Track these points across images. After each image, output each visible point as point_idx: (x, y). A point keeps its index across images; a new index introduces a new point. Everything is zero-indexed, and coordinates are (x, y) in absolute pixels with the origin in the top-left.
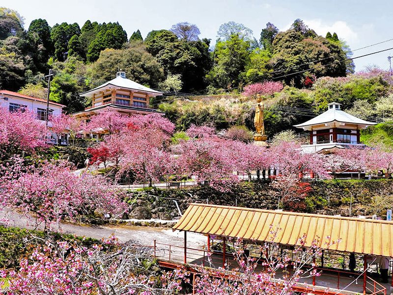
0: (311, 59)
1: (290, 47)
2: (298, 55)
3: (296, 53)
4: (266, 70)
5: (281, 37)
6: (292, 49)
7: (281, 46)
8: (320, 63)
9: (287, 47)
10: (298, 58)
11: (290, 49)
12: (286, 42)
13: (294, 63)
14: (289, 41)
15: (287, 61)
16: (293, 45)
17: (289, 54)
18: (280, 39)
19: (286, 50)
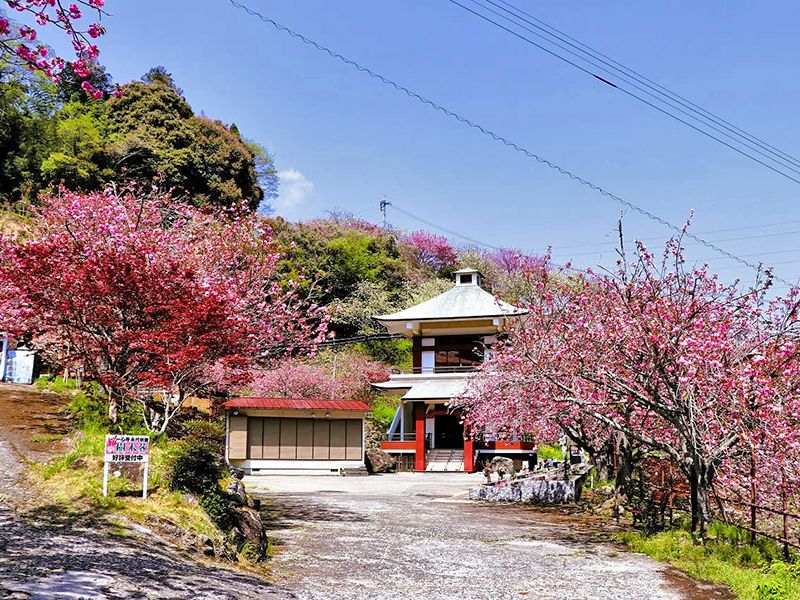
0: (214, 166)
1: (161, 125)
2: (185, 150)
3: (180, 143)
4: (94, 167)
5: (139, 94)
6: (168, 130)
7: (138, 117)
8: (233, 180)
9: (156, 123)
10: (185, 156)
11: (164, 130)
12: (152, 110)
13: (175, 166)
14: (162, 109)
15: (157, 157)
16: (171, 122)
17: (162, 139)
18: (135, 99)
19: (152, 128)
